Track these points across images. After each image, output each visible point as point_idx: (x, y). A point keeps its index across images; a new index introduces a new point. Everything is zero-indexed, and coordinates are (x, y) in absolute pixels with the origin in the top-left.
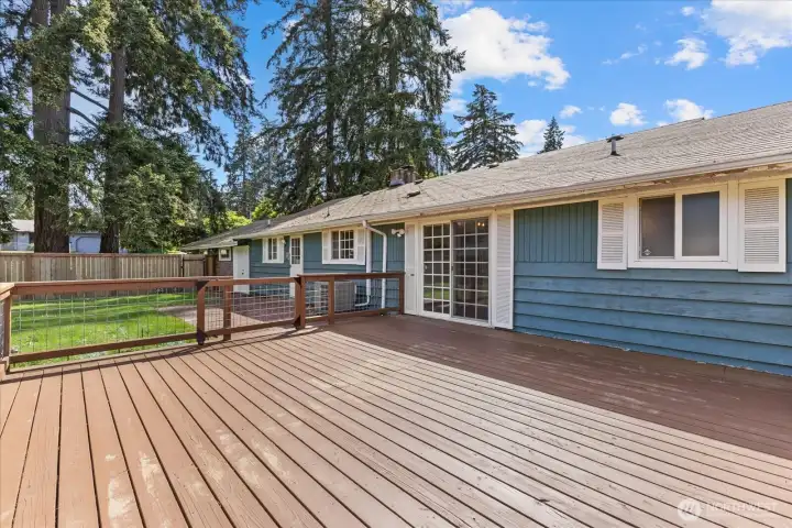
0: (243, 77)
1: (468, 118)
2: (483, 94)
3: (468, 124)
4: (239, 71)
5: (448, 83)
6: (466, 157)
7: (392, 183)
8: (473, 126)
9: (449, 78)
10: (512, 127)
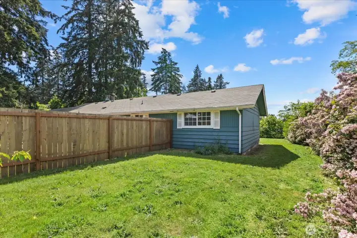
0: (45, 45)
1: (159, 63)
2: (165, 53)
3: (159, 66)
4: (43, 43)
5: (143, 53)
6: (158, 80)
7: (106, 100)
8: (161, 67)
9: (143, 51)
10: (178, 68)
